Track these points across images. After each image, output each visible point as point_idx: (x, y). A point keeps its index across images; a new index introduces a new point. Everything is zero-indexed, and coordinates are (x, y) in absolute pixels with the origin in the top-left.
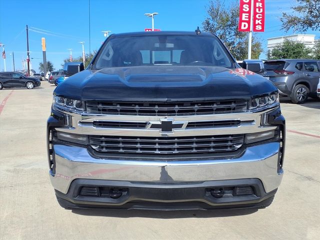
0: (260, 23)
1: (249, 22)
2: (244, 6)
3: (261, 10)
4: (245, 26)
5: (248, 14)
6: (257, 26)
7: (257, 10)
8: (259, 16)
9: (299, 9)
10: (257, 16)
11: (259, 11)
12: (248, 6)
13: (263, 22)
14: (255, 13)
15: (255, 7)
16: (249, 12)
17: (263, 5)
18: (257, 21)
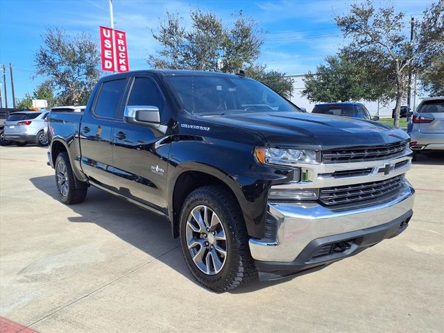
0: (124, 63)
1: (112, 60)
2: (106, 41)
3: (124, 48)
4: (109, 65)
5: (110, 52)
6: (121, 66)
7: (120, 48)
8: (123, 55)
9: (164, 53)
10: (120, 54)
11: (122, 49)
12: (109, 41)
13: (126, 62)
14: (118, 52)
15: (117, 45)
16: (111, 49)
17: (125, 43)
18: (120, 60)
